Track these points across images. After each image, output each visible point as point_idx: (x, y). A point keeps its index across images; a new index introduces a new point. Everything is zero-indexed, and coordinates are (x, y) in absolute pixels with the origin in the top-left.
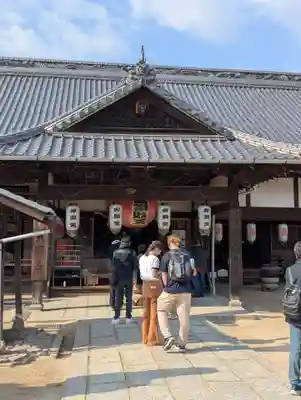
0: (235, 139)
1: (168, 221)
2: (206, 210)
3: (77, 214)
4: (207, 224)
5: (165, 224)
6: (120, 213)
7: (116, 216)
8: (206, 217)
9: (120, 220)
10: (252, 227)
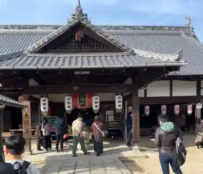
0: (135, 54)
1: (98, 105)
2: (119, 98)
3: (47, 102)
4: (119, 106)
5: (96, 106)
6: (71, 101)
7: (68, 103)
8: (119, 102)
9: (71, 105)
10: (148, 107)
